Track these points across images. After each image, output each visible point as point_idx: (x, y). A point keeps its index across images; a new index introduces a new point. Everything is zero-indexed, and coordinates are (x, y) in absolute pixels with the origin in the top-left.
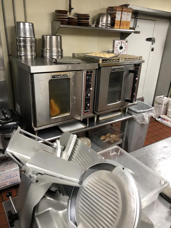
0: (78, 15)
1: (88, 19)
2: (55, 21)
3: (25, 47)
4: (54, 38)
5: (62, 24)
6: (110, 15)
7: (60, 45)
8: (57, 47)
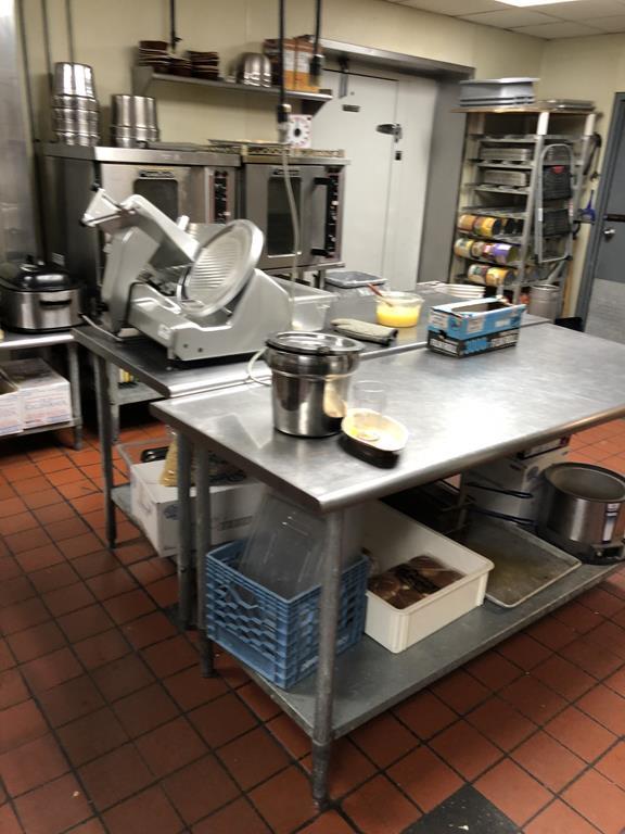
0: (193, 54)
1: (215, 64)
2: (141, 65)
3: (75, 117)
4: (139, 100)
5: (157, 71)
6: (270, 57)
7: (152, 117)
8: (147, 122)
